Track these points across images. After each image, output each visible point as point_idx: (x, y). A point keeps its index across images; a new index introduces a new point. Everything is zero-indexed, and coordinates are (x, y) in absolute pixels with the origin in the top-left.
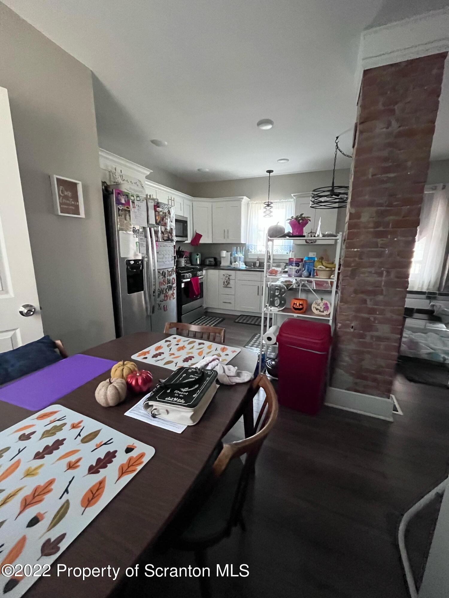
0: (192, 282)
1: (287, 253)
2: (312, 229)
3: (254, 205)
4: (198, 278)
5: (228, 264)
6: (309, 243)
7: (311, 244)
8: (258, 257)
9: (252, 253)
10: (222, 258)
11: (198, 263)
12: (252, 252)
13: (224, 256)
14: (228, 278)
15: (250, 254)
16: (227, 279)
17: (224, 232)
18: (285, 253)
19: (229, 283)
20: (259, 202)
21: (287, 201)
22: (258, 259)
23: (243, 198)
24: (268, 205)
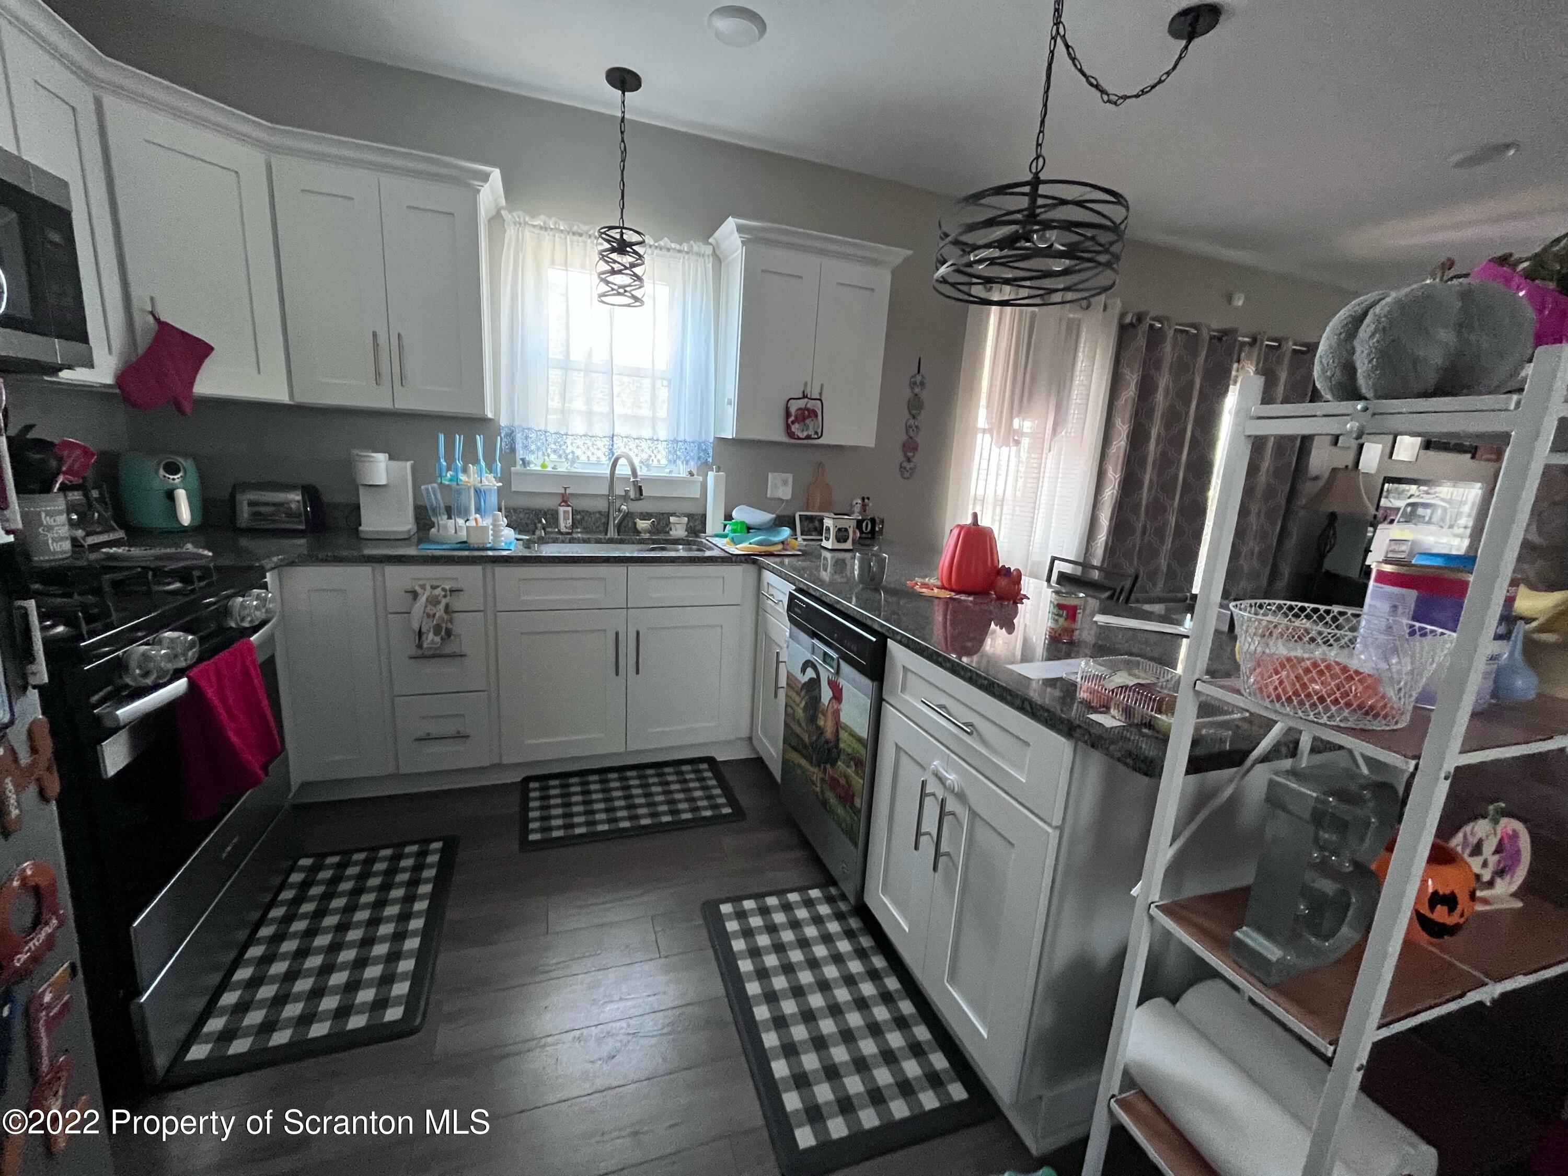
0: (210, 693)
1: (691, 474)
2: (806, 384)
3: (528, 234)
4: (250, 643)
5: (405, 524)
6: (799, 438)
7: (805, 442)
8: (565, 488)
9: (532, 467)
10: (362, 491)
11: (185, 515)
12: (529, 463)
13: (383, 481)
14: (442, 607)
15: (519, 474)
16: (440, 611)
17: (376, 345)
18: (681, 471)
19: (449, 633)
20: (556, 223)
21: (685, 247)
22: (565, 499)
23: (485, 177)
24: (622, 247)
